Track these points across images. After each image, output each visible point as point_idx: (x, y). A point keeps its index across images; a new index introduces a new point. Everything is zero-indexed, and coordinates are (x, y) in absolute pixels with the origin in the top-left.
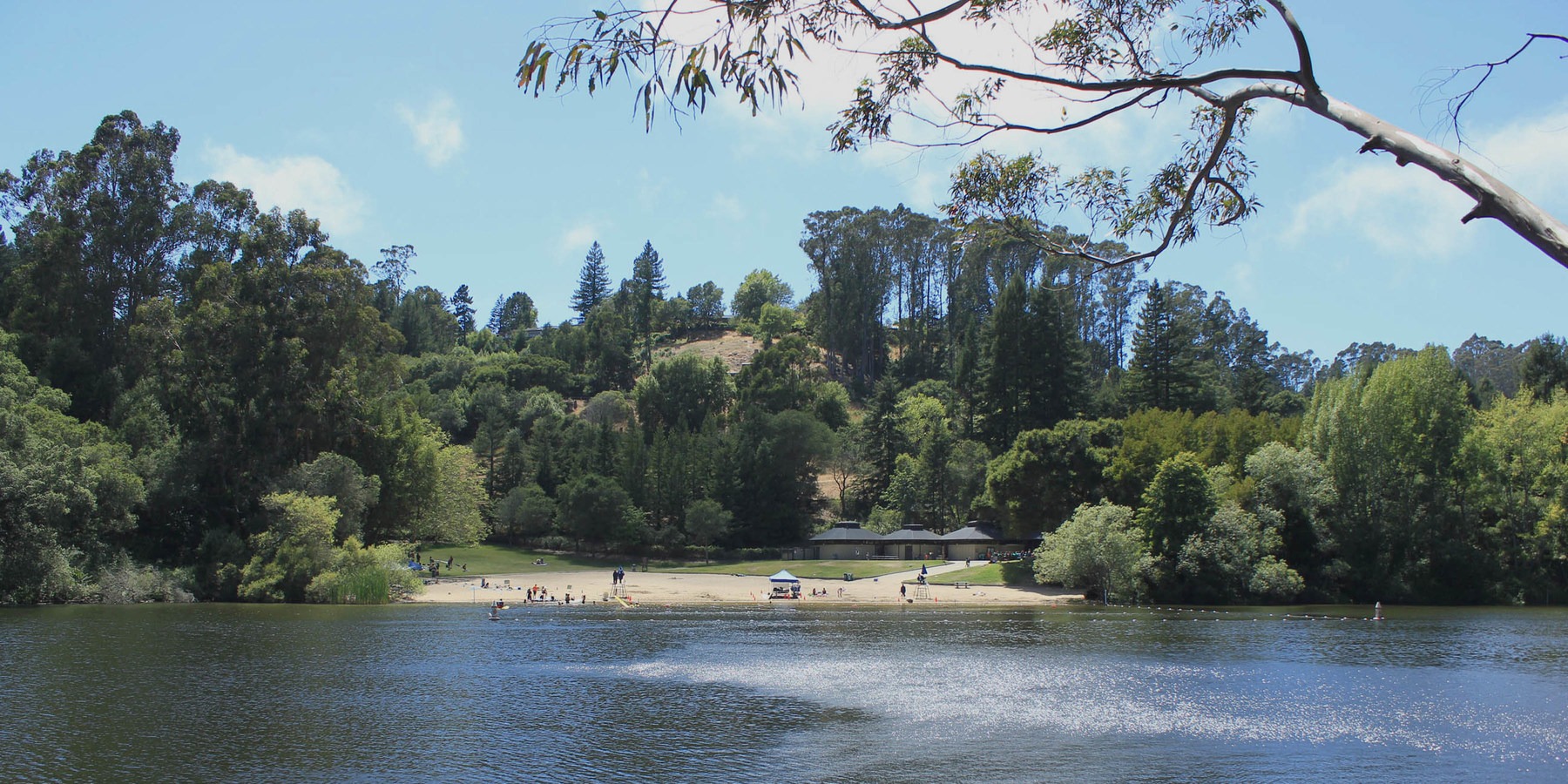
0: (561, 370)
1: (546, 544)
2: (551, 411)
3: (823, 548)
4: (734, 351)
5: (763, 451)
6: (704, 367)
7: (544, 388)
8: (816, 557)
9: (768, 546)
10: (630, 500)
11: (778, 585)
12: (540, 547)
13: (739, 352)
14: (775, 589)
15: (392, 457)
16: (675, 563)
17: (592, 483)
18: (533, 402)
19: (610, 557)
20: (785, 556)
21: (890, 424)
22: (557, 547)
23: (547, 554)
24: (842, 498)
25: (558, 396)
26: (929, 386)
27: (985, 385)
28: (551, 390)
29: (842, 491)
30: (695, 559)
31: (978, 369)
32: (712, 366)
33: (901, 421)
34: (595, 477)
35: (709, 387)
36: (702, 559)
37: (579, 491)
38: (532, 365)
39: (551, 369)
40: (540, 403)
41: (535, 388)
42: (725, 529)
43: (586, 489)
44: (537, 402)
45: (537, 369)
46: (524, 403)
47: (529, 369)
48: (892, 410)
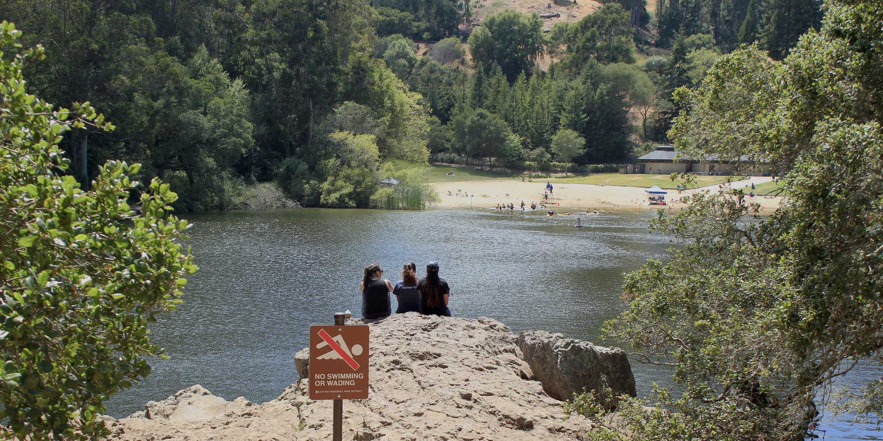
0: (409, 20)
1: (442, 159)
2: (407, 54)
3: (648, 165)
4: (532, 4)
5: (601, 93)
6: (526, 22)
7: (400, 35)
8: (642, 171)
9: (608, 163)
10: (509, 129)
11: (652, 196)
12: (438, 161)
13: (535, 4)
14: (650, 198)
15: (381, 102)
16: (544, 175)
17: (482, 116)
18: (394, 46)
19: (494, 169)
20: (622, 170)
21: (682, 72)
22: (452, 161)
23: (444, 166)
24: (644, 125)
25: (410, 41)
26: (700, 39)
27: (766, 46)
28: (405, 37)
29: (645, 121)
30: (556, 172)
31: (760, 34)
32: (531, 21)
33: (689, 69)
34: (484, 111)
35: (529, 37)
36: (562, 172)
37: (473, 122)
38: (387, 17)
39: (401, 20)
40: (399, 47)
41: (393, 36)
42: (581, 151)
43: (478, 120)
44: (396, 46)
45: (391, 20)
46: (386, 47)
47: (385, 20)
48: (684, 61)
